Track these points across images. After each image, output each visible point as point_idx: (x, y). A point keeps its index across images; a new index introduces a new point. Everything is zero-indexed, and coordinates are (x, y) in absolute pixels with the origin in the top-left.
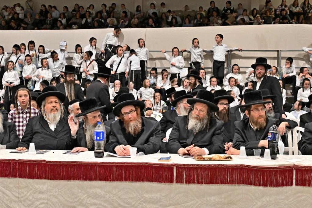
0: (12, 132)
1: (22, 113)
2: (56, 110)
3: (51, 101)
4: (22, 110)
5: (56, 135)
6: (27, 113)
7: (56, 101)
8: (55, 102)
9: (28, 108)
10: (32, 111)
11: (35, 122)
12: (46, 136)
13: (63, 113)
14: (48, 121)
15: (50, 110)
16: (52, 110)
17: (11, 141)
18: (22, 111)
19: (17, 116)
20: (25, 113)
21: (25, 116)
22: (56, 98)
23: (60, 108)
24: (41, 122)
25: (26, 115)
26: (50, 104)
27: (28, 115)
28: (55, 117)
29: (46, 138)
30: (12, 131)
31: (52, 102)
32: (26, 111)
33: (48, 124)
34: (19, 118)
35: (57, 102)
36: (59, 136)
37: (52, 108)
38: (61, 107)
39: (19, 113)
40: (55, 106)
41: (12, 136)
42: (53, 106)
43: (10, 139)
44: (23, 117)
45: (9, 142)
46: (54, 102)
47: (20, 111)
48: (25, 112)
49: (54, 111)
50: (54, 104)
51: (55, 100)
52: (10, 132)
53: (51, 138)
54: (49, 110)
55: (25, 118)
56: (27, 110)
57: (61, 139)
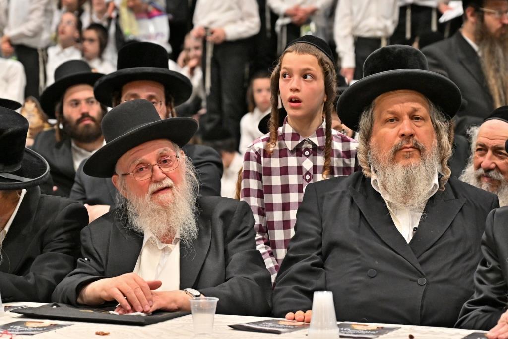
0: (236, 240)
1: (298, 151)
2: (416, 153)
3: (393, 113)
4: (295, 137)
5: (421, 263)
6: (315, 151)
7: (415, 110)
8: (413, 117)
9: (319, 133)
10: (337, 146)
11: (335, 199)
12: (376, 263)
13: (449, 164)
14: (387, 198)
15: (392, 150)
16: (397, 151)
17: (232, 275)
18: (296, 143)
19: (276, 163)
20: (307, 153)
21: (307, 165)
22: (413, 101)
23: (435, 141)
24: (360, 202)
25: (314, 161)
26: (390, 124)
27: (320, 161)
28: (409, 182)
29: (379, 271)
30: (236, 233)
31: (396, 118)
32: (314, 145)
33: (388, 211)
34: (284, 171)
35: (418, 114)
36: (431, 267)
37: (398, 141)
38: (439, 139)
39: (283, 153)
40: (412, 135)
41: (237, 256)
42: (402, 132)
43: (229, 269)
44: (300, 169)
45: (226, 281)
46: (406, 117)
47: (289, 145)
48: (307, 149)
49: (406, 158)
50: (406, 126)
51: (410, 110)
52: (227, 240)
53: (398, 272)
54: (388, 153)
55: (308, 173)
56: (315, 141)
57: (442, 277)
